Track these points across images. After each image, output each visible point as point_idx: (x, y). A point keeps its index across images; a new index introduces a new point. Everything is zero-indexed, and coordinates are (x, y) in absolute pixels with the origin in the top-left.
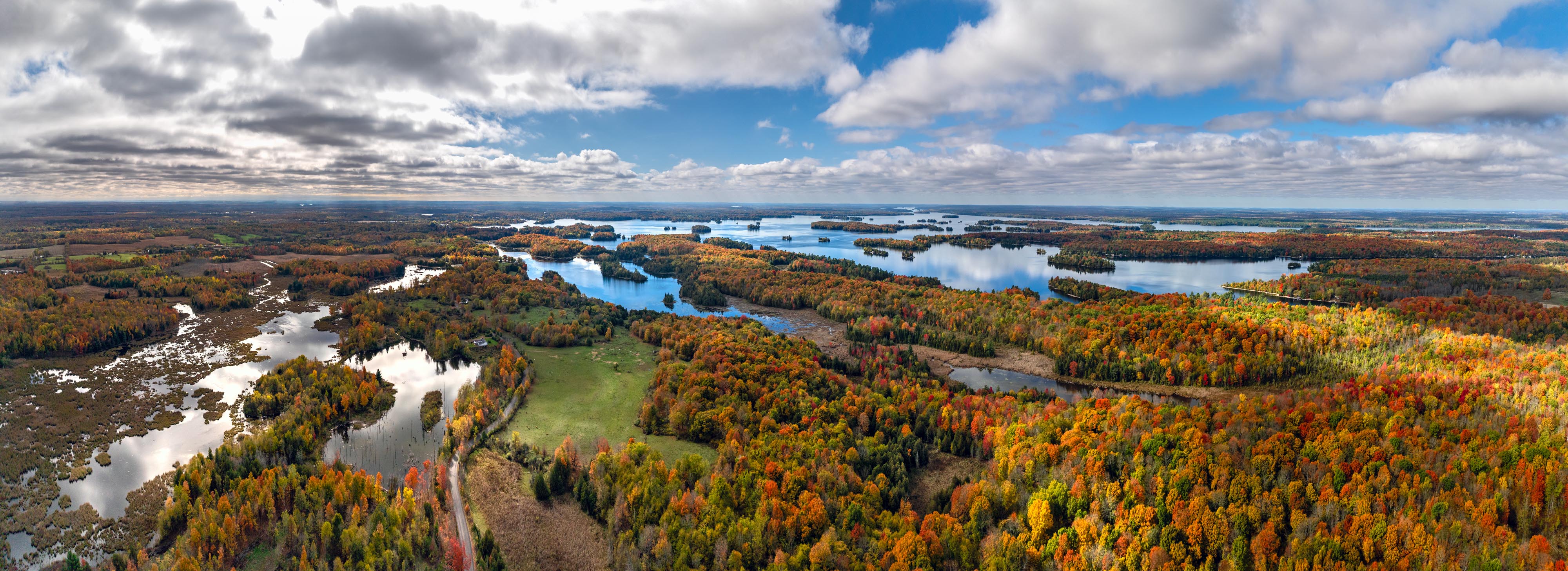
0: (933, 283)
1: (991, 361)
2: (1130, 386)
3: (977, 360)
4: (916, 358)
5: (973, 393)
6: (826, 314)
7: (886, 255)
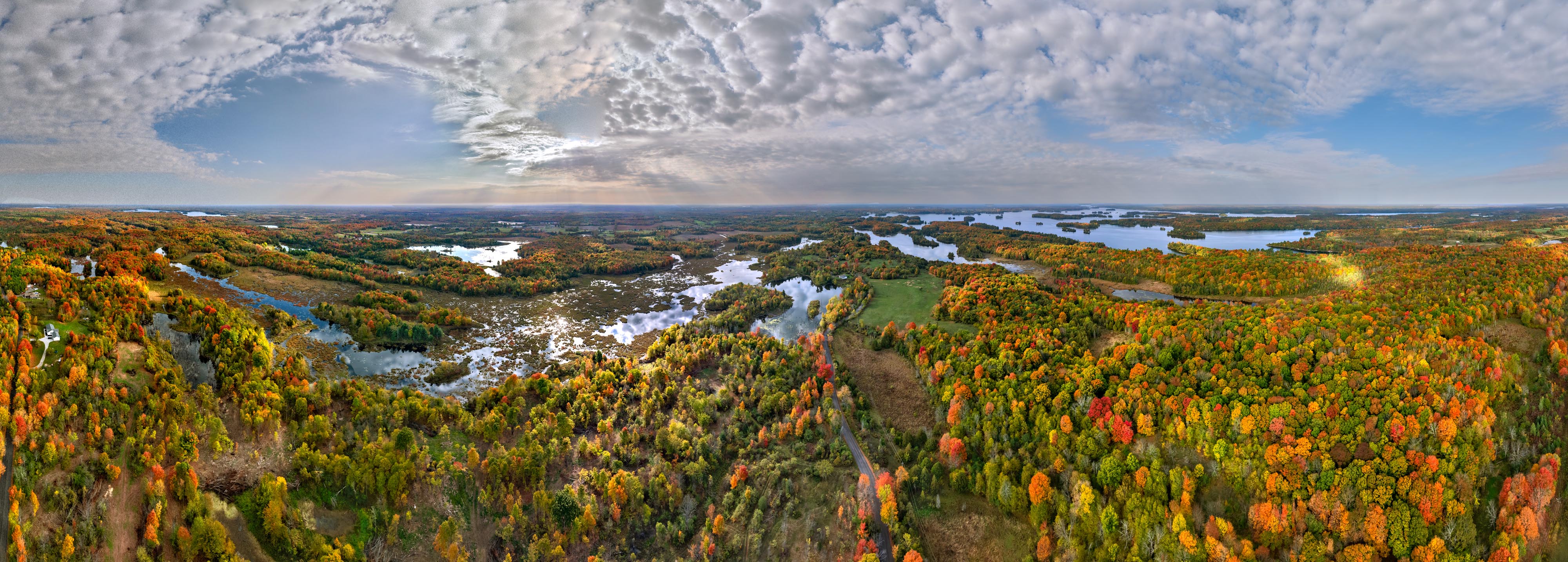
0: (1101, 245)
1: (1136, 286)
2: (1216, 297)
3: (1128, 286)
4: (1092, 285)
5: (1126, 302)
6: (1041, 262)
7: (1074, 231)
